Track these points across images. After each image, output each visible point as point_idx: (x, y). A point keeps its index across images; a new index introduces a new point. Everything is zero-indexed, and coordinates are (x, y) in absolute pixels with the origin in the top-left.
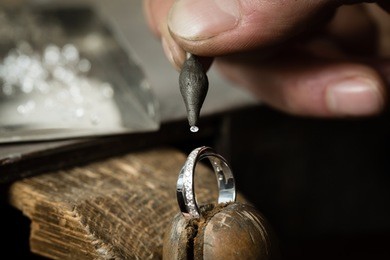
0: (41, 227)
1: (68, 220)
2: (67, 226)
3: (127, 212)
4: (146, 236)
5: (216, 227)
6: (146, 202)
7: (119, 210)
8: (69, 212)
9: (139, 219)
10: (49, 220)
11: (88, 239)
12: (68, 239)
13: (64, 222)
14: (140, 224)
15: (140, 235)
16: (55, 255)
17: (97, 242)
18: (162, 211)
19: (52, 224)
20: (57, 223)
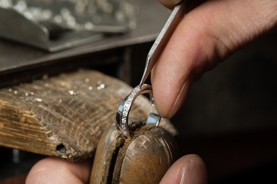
0: (5, 125)
1: (26, 117)
2: (26, 122)
3: (68, 111)
4: (83, 128)
5: (137, 146)
6: (80, 105)
7: (62, 110)
8: (27, 112)
9: (77, 116)
10: (11, 119)
11: (43, 130)
12: (27, 131)
13: (23, 119)
14: (78, 119)
15: (79, 127)
16: (16, 145)
17: (49, 132)
18: (93, 110)
19: (14, 122)
20: (18, 121)
